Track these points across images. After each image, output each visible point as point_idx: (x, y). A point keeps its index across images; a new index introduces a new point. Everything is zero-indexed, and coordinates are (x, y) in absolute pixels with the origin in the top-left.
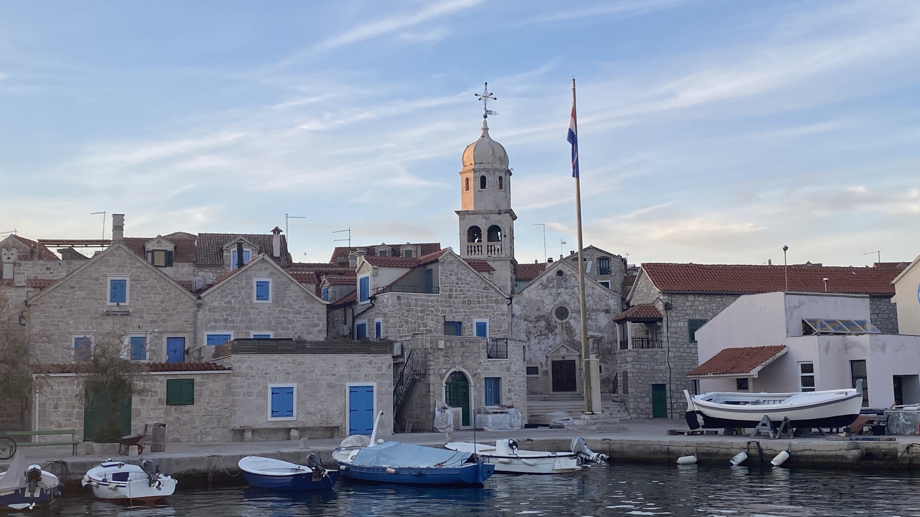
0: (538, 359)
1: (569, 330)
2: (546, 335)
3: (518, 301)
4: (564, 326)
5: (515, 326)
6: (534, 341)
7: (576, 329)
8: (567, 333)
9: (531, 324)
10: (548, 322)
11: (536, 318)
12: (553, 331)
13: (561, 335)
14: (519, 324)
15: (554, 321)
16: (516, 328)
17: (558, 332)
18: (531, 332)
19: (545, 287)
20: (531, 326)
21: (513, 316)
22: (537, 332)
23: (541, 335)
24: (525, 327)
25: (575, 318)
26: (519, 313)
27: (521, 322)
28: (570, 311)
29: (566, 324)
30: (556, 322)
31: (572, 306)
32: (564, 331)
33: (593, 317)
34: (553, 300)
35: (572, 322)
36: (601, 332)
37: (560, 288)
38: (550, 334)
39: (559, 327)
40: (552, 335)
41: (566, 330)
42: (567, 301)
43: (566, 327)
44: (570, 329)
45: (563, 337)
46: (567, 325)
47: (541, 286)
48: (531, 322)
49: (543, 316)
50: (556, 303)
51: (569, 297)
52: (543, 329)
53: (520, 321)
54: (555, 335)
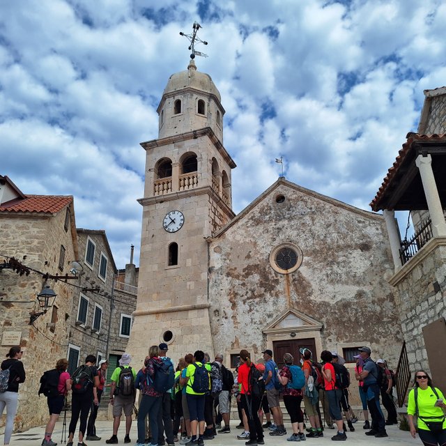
0: (250, 338)
1: (300, 285)
2: (261, 296)
3: (219, 247)
4: (291, 279)
5: (213, 286)
6: (242, 307)
7: (312, 283)
8: (297, 290)
9: (237, 281)
10: (265, 276)
11: (244, 270)
12: (273, 288)
13: (286, 294)
14: (219, 282)
15: (273, 272)
16: (215, 288)
17: (281, 290)
18: (236, 294)
19: (258, 222)
20: (237, 284)
21: (210, 270)
22: (247, 292)
23: (253, 297)
24: (228, 287)
25: (308, 264)
26: (219, 266)
27: (223, 278)
28: (299, 253)
29: (293, 275)
30: (276, 273)
31: (302, 245)
32: (292, 288)
33: (341, 259)
34: (270, 240)
35: (304, 271)
36: (358, 283)
37: (280, 220)
38: (268, 295)
39: (282, 280)
40: (271, 295)
41: (295, 285)
42: (293, 238)
43: (294, 280)
44: (301, 283)
45: (290, 298)
46: (296, 276)
47: (251, 222)
48: (237, 277)
49: (257, 266)
50: (276, 244)
51: (295, 233)
52: (256, 286)
53: (221, 277)
54: (277, 295)
